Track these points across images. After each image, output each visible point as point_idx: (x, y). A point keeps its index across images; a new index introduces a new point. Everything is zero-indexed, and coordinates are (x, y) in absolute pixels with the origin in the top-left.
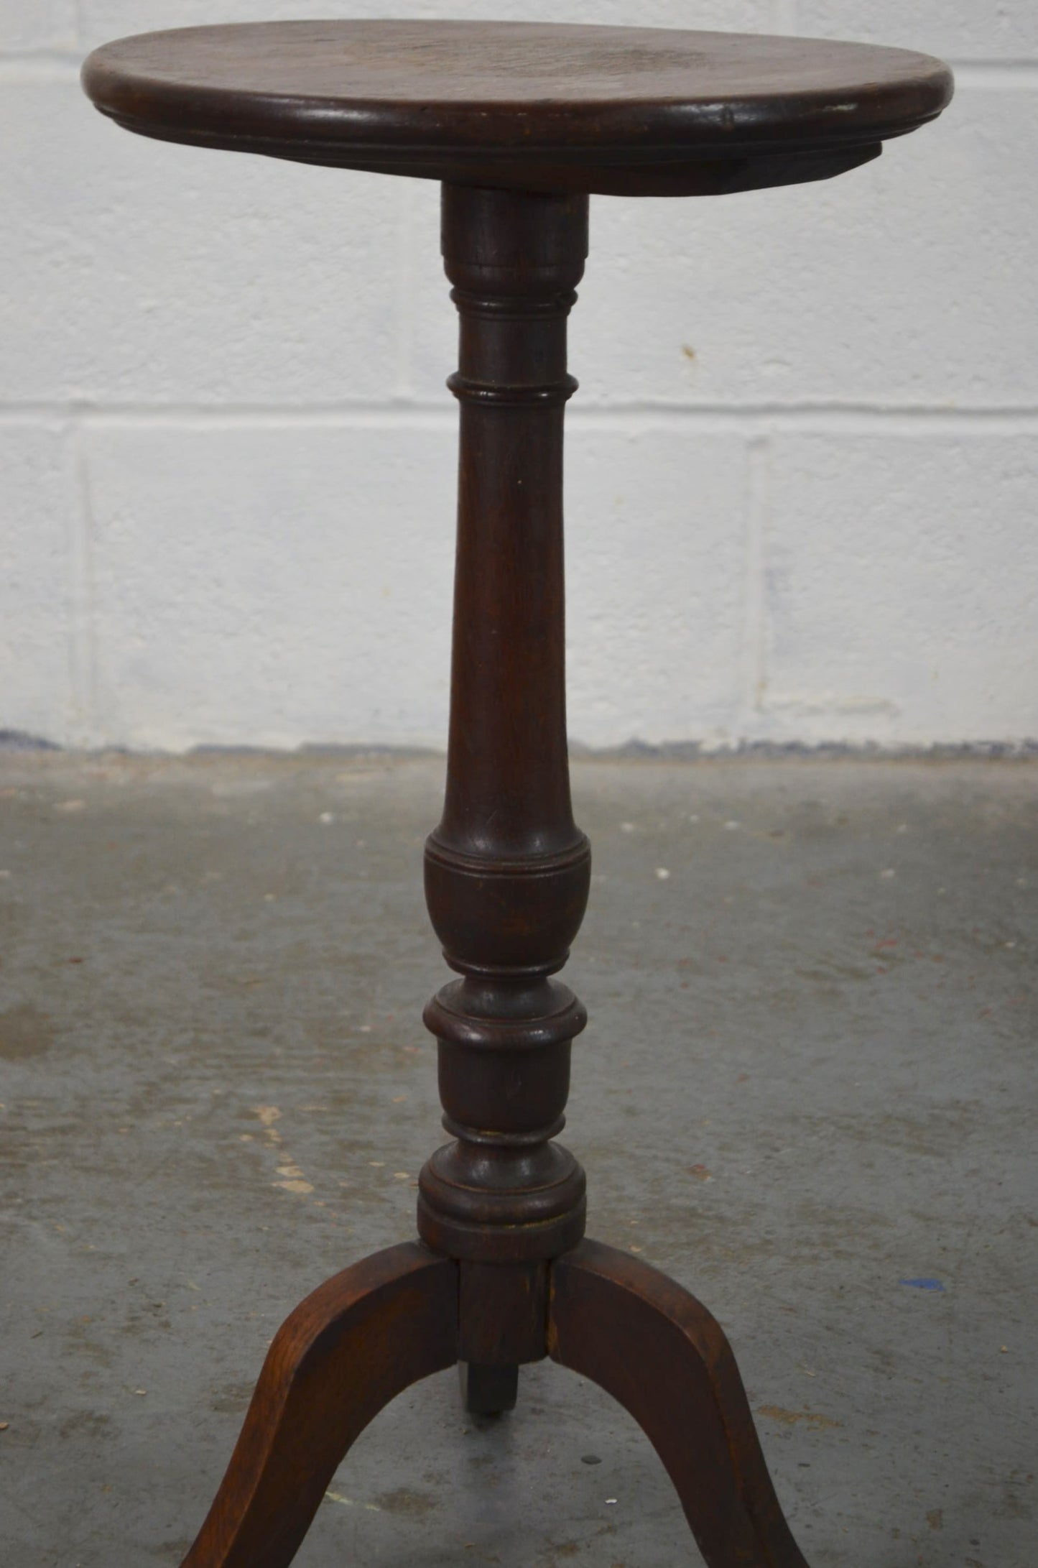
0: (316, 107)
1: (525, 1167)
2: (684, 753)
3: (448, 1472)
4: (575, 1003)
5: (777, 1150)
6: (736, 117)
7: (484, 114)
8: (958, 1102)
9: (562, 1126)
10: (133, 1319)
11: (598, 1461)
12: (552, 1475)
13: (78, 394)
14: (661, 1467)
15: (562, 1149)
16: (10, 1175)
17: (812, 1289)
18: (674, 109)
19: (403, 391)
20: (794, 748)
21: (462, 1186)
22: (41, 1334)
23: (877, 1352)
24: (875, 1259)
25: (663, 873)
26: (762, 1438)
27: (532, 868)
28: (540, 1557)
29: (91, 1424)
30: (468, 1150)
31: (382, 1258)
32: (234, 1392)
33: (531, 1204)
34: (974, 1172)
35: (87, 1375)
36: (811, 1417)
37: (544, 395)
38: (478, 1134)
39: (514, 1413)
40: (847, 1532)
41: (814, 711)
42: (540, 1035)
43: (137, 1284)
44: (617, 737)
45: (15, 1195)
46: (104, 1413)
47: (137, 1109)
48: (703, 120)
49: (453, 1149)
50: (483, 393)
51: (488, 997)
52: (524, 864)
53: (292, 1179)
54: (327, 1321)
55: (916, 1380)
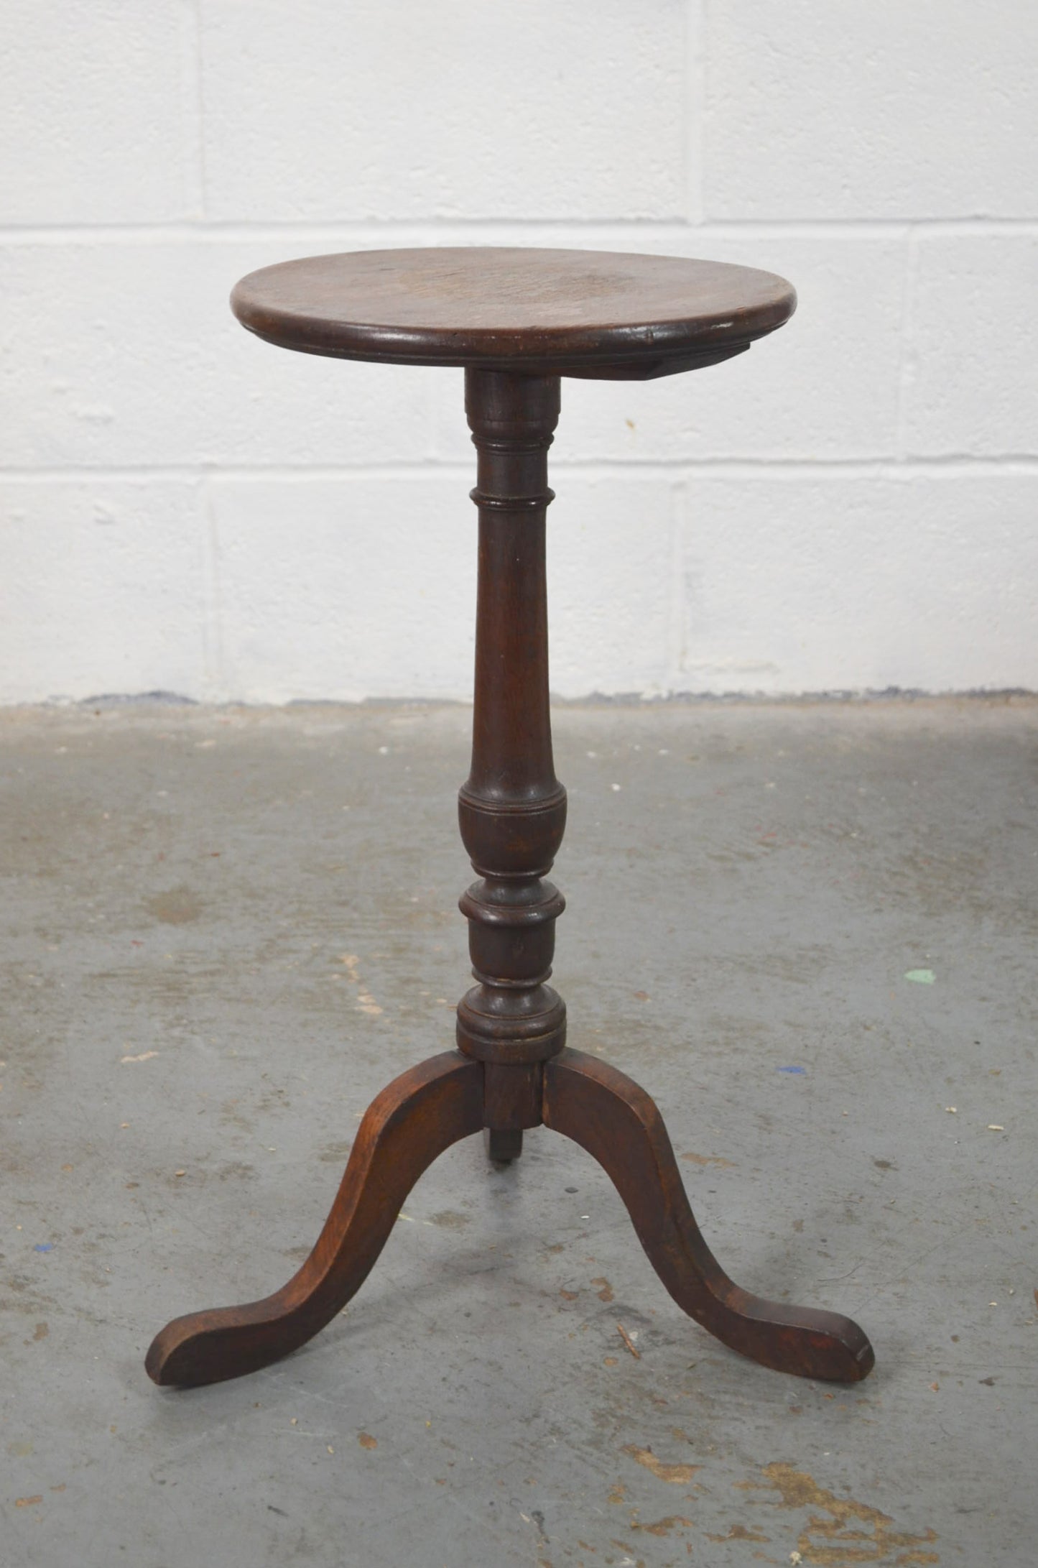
0: (386, 332)
1: (526, 1002)
2: (630, 700)
3: (477, 1200)
4: (557, 895)
5: (694, 980)
6: (654, 334)
7: (493, 337)
8: (817, 945)
9: (550, 974)
10: (264, 1101)
11: (576, 1191)
12: (546, 1200)
13: (207, 458)
14: (617, 1194)
15: (550, 989)
16: (178, 1004)
17: (718, 1074)
18: (615, 331)
19: (433, 453)
20: (706, 696)
21: (486, 1015)
22: (203, 1111)
23: (760, 1116)
24: (760, 1054)
25: (616, 787)
26: (683, 1174)
27: (529, 809)
28: (539, 1254)
29: (240, 1171)
30: (489, 991)
31: (435, 1061)
32: (334, 1148)
33: (530, 1026)
34: (827, 993)
35: (235, 1138)
36: (717, 1160)
37: (533, 503)
38: (495, 981)
39: (520, 1160)
40: (740, 1235)
41: (720, 670)
42: (535, 916)
43: (267, 1077)
44: (584, 690)
45: (182, 1018)
46: (249, 1163)
47: (262, 958)
48: (632, 337)
49: (479, 990)
50: (493, 503)
51: (501, 892)
52: (524, 806)
53: (367, 1004)
54: (399, 1103)
55: (787, 1135)
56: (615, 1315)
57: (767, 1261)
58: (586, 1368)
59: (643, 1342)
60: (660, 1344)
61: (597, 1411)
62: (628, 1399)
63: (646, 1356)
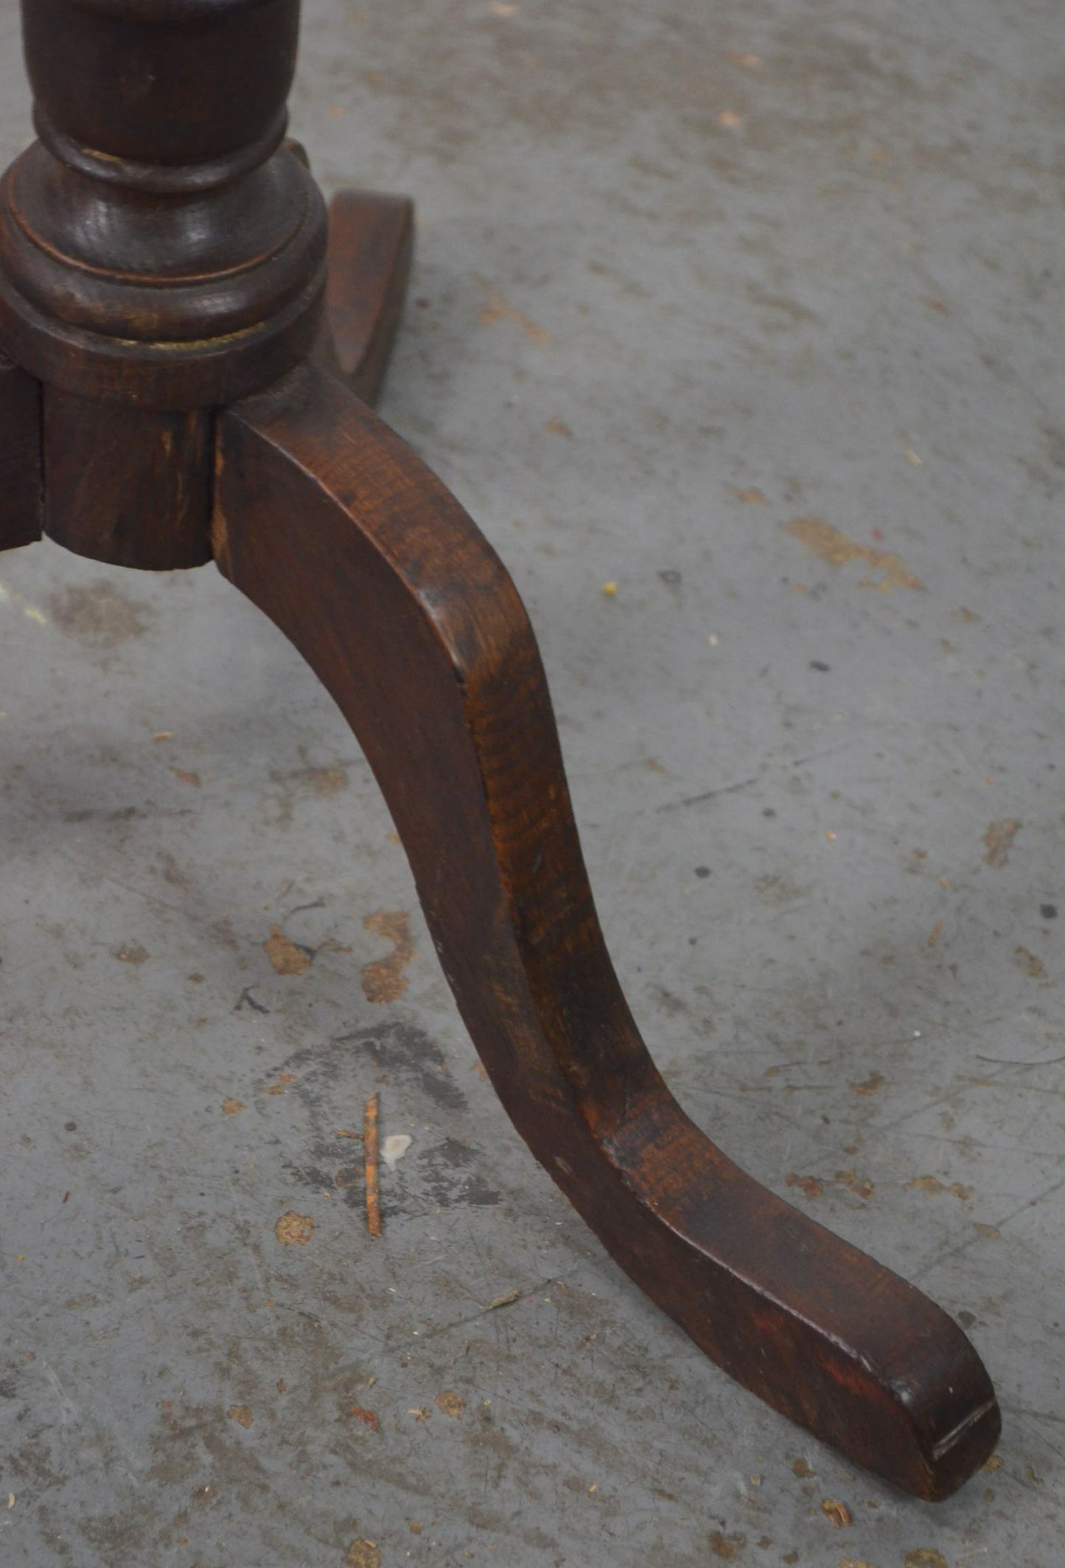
17: (995, 266)
36: (877, 559)
56: (382, 1058)
57: (865, 953)
58: (218, 1237)
59: (411, 1174)
60: (453, 1194)
61: (177, 1412)
62: (280, 1385)
63: (400, 1232)
